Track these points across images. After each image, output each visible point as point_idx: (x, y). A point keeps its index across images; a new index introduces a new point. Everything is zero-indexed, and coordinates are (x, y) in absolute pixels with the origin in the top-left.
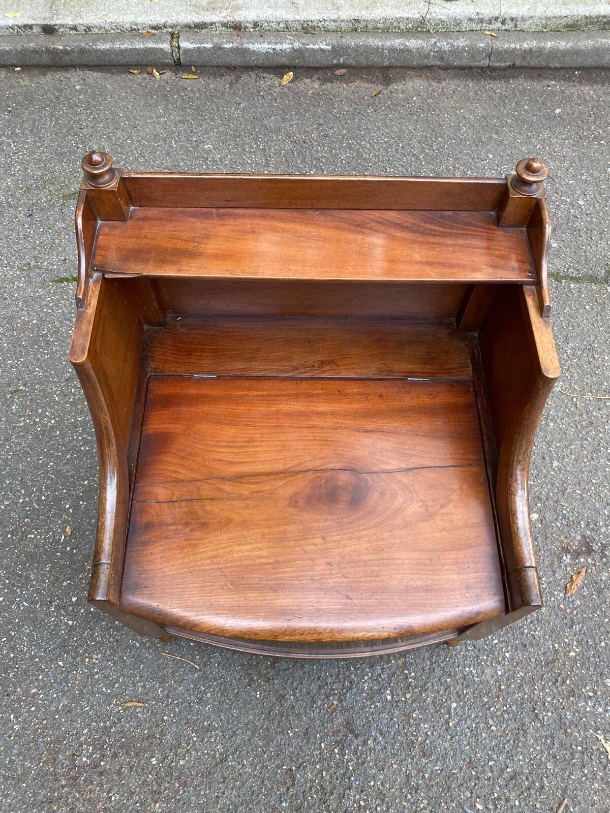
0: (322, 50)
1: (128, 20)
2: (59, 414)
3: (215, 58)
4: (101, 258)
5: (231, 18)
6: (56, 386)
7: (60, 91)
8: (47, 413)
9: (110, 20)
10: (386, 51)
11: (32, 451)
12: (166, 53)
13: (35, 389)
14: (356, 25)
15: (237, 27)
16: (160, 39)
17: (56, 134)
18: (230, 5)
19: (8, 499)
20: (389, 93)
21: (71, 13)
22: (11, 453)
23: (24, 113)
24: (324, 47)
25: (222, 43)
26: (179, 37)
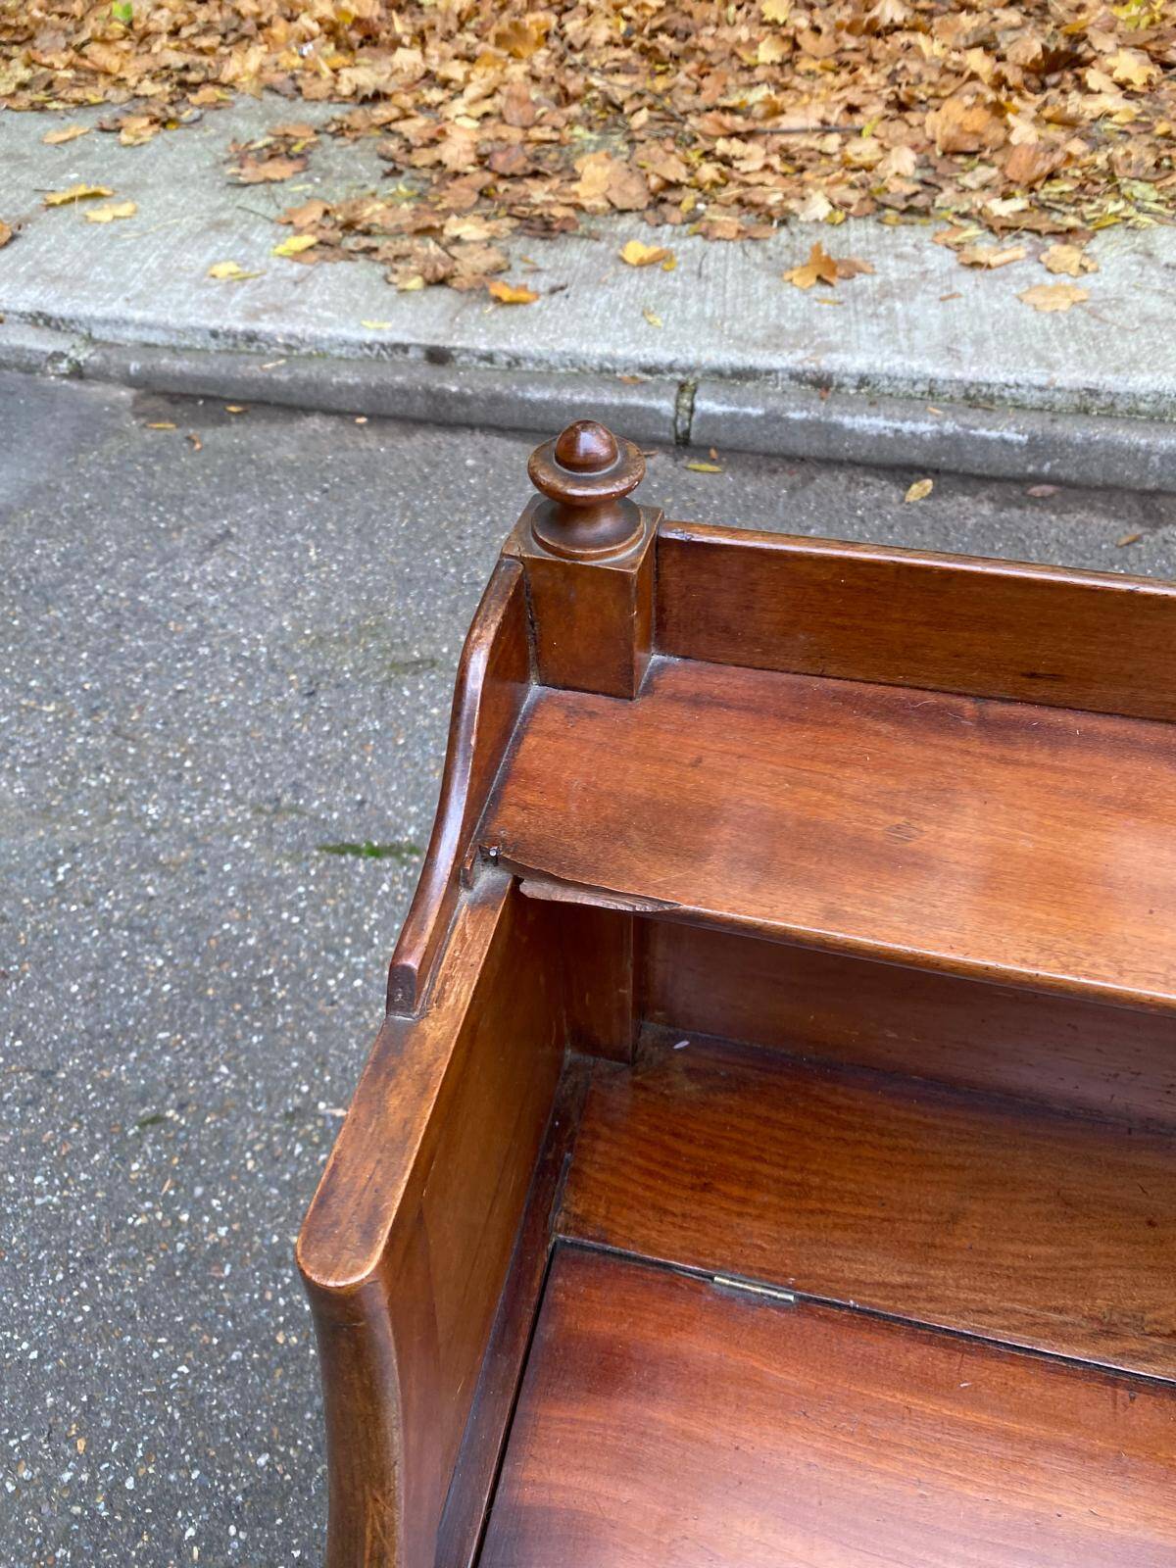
0: (1004, 442)
1: (599, 351)
2: (245, 1211)
3: (766, 437)
4: (521, 817)
5: (813, 365)
6: (257, 1128)
7: (435, 465)
8: (215, 1202)
9: (562, 348)
10: (1155, 459)
11: (142, 1316)
12: (664, 419)
13: (203, 1125)
14: (1090, 400)
15: (822, 384)
16: (656, 391)
17: (408, 541)
18: (812, 341)
19: (34, 1461)
20: (1161, 543)
21: (488, 331)
22: (87, 1308)
23: (352, 496)
24: (1011, 435)
25: (786, 409)
26: (695, 391)
